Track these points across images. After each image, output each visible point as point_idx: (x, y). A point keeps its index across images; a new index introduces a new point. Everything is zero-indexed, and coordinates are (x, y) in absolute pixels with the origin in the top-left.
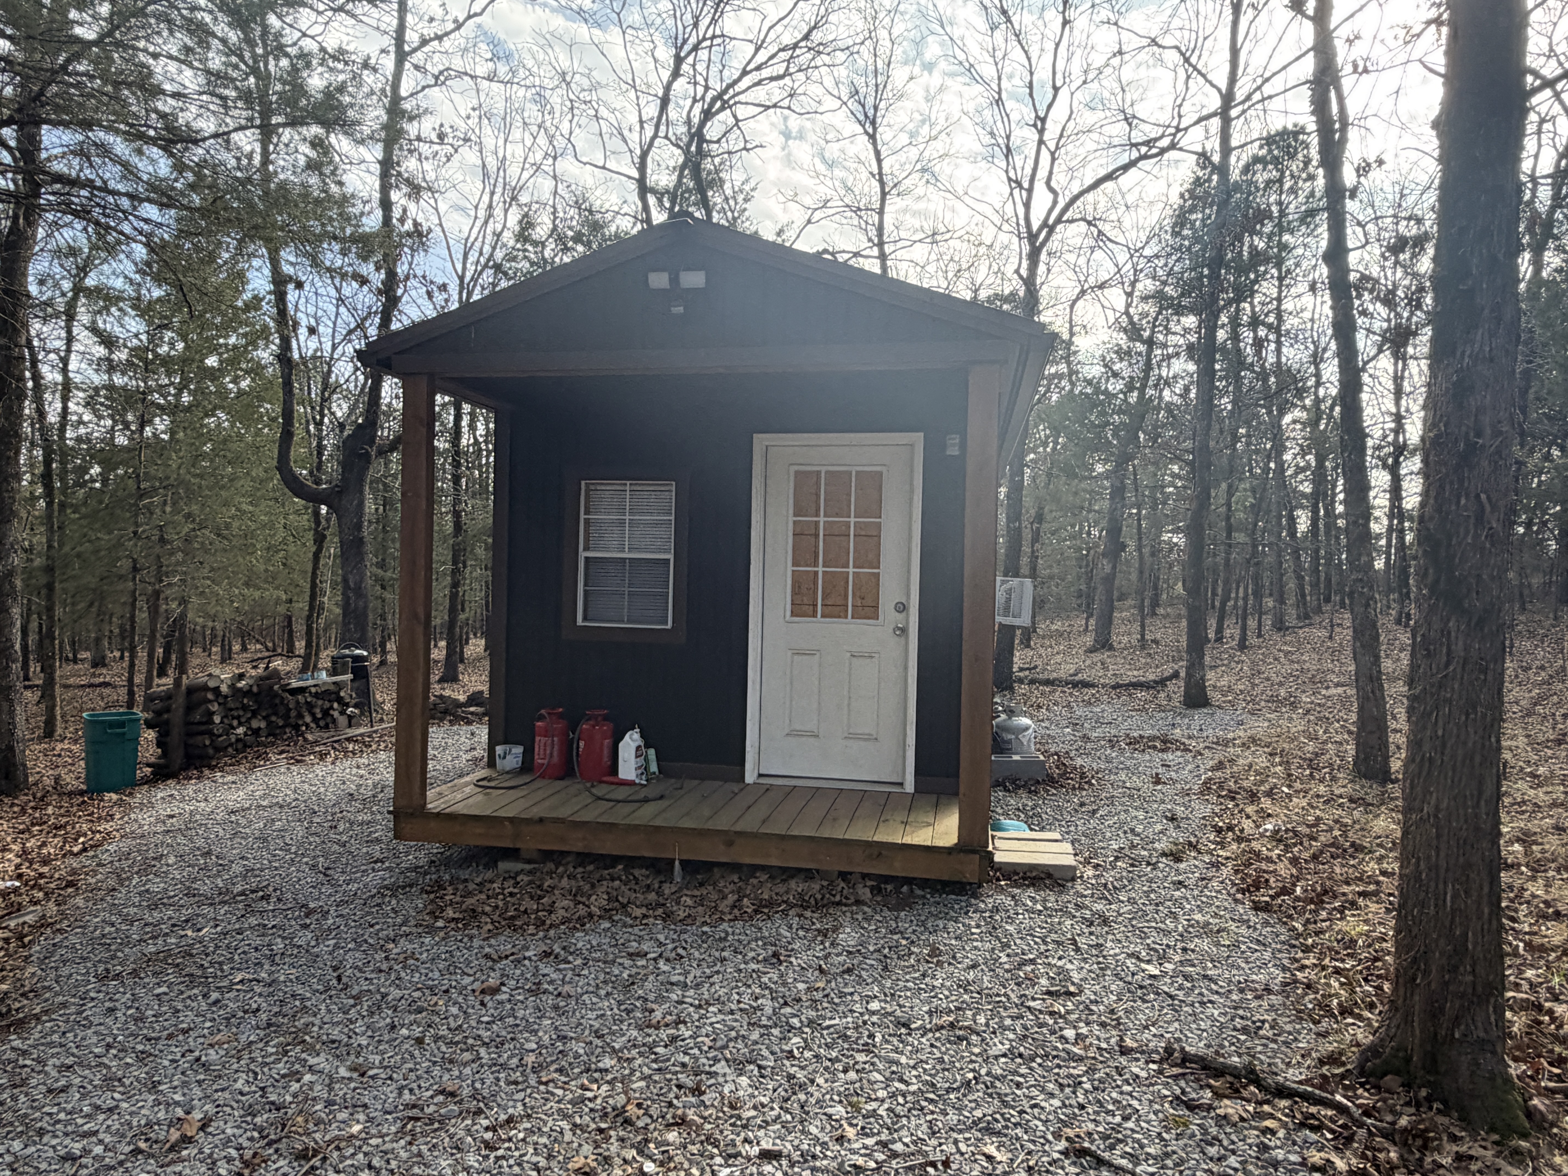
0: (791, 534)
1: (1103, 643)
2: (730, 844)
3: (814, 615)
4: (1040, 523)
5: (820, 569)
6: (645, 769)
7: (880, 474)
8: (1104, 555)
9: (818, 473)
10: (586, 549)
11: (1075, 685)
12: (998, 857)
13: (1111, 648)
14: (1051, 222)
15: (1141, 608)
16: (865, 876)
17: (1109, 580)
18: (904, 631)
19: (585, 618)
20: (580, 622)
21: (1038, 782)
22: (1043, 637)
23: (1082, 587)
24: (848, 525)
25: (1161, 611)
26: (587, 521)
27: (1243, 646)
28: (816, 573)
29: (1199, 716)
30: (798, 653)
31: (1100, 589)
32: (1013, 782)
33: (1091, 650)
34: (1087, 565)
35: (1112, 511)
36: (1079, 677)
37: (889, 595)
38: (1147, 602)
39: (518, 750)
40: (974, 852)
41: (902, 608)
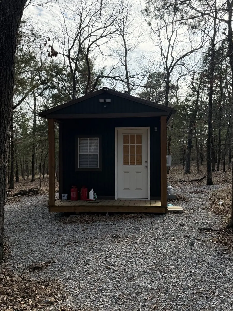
0: (123, 148)
1: (188, 172)
2: (118, 208)
3: (128, 164)
4: (170, 140)
5: (129, 155)
6: (94, 197)
7: (141, 135)
8: (187, 149)
9: (128, 135)
10: (79, 152)
11: (181, 181)
12: (168, 209)
13: (190, 173)
14: (172, 65)
15: (198, 162)
16: (144, 213)
17: (189, 155)
18: (147, 167)
19: (80, 167)
20: (79, 167)
21: (174, 199)
22: (172, 171)
23: (182, 157)
24: (135, 146)
25: (203, 163)
26: (79, 146)
27: (224, 171)
28: (128, 156)
29: (210, 187)
30: (125, 172)
31: (187, 157)
32: (169, 199)
33: (185, 174)
34: (183, 151)
35: (189, 137)
36: (182, 180)
37: (143, 160)
38: (200, 161)
39: (67, 195)
40: (164, 207)
41: (146, 162)
